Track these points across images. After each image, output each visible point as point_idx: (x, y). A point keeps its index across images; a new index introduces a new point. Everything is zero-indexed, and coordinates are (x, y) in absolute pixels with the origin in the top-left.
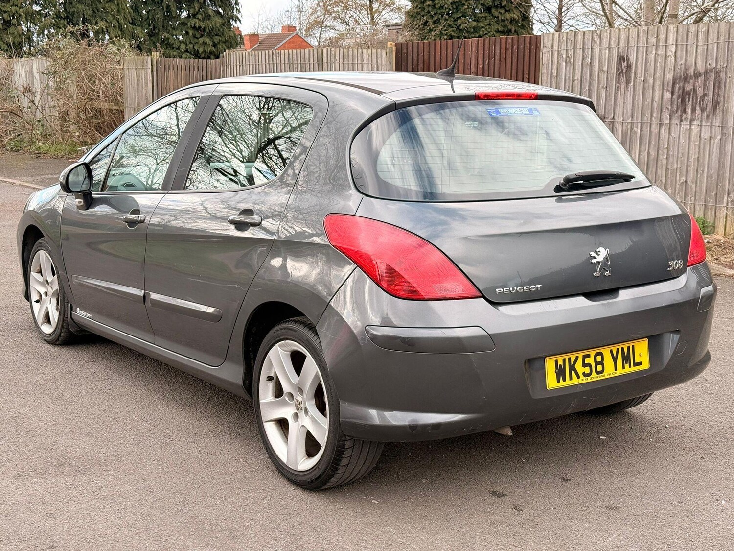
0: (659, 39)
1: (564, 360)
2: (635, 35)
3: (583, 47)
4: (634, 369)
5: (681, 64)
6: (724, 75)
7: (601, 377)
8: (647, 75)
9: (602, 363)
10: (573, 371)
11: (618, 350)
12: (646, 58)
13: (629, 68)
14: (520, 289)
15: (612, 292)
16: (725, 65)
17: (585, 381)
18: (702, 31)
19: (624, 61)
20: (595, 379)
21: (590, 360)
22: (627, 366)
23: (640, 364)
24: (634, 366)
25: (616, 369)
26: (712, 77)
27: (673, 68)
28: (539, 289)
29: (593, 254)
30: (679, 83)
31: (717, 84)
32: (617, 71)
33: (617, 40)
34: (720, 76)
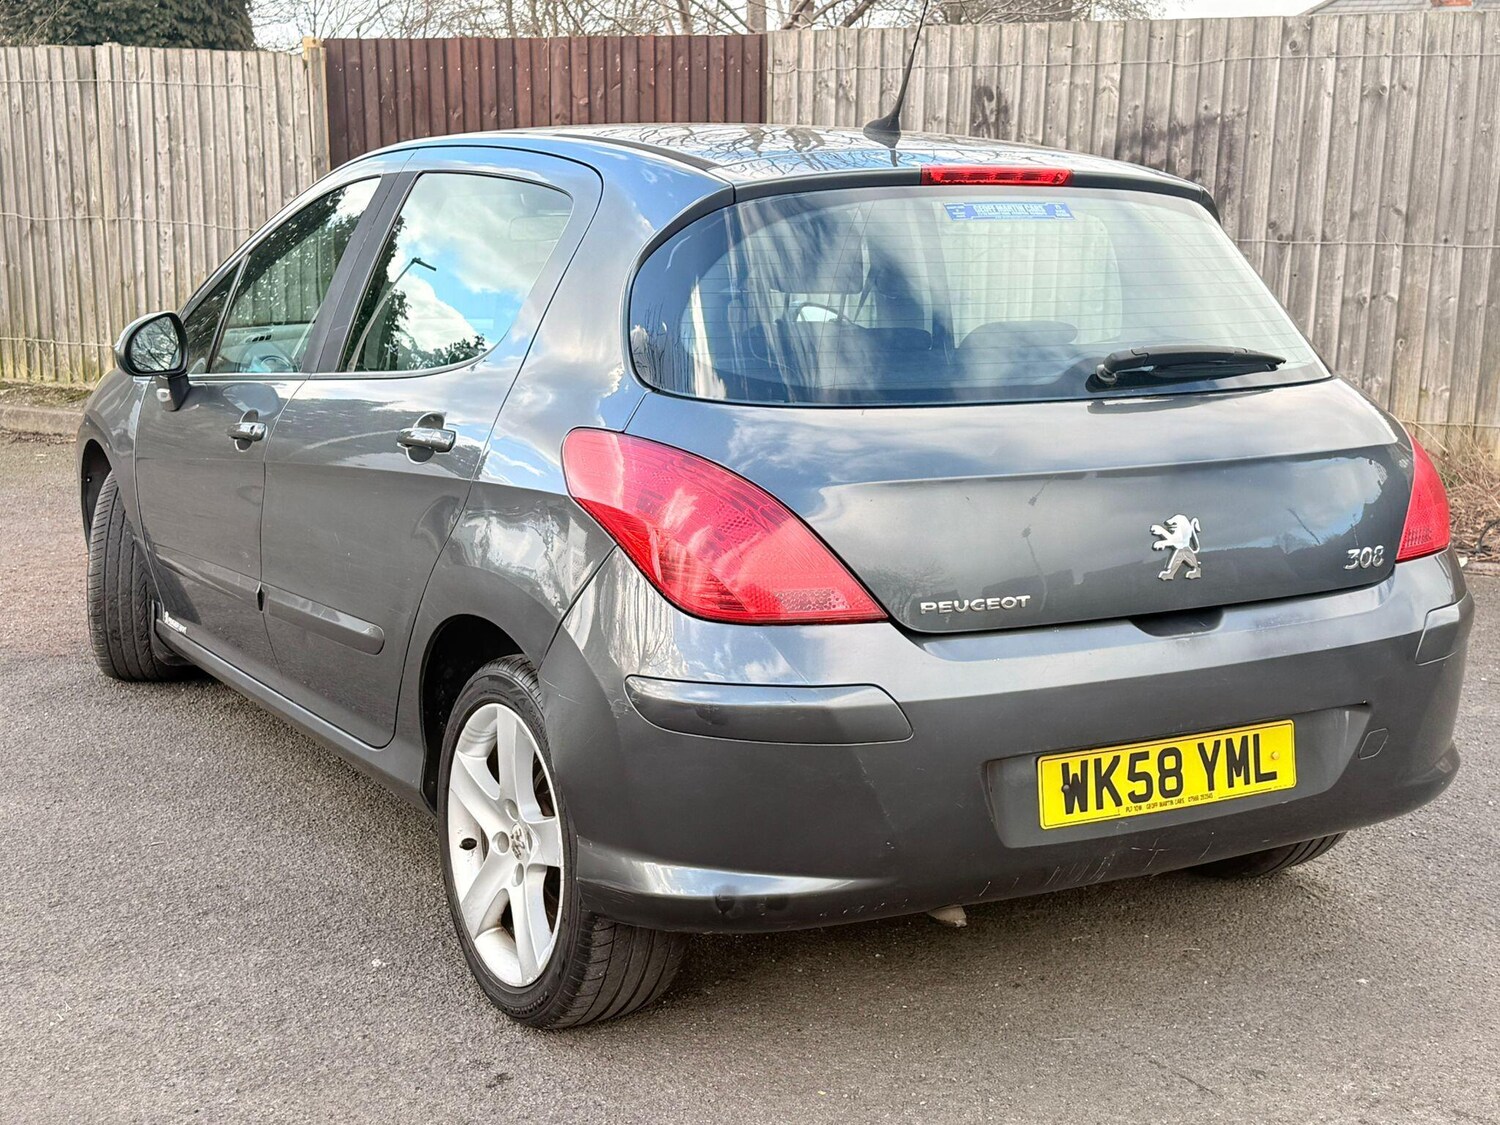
0: (1078, 51)
1: (1084, 764)
2: (1017, 41)
3: (882, 65)
4: (1255, 787)
5: (1137, 107)
6: (1243, 131)
7: (1173, 804)
8: (1049, 130)
9: (1177, 772)
10: (1105, 790)
11: (1217, 744)
12: (1047, 92)
13: (1002, 116)
14: (978, 605)
15: (1205, 616)
16: (1245, 110)
17: (1134, 813)
18: (1188, 34)
19: (990, 99)
20: (1158, 809)
21: (1149, 766)
22: (1239, 781)
23: (1272, 776)
24: (1257, 781)
25: (1211, 787)
26: (1214, 135)
27: (1116, 115)
28: (1024, 605)
29: (1159, 530)
30: (1130, 148)
31: (1225, 150)
32: (973, 121)
33: (970, 52)
34: (1231, 134)
